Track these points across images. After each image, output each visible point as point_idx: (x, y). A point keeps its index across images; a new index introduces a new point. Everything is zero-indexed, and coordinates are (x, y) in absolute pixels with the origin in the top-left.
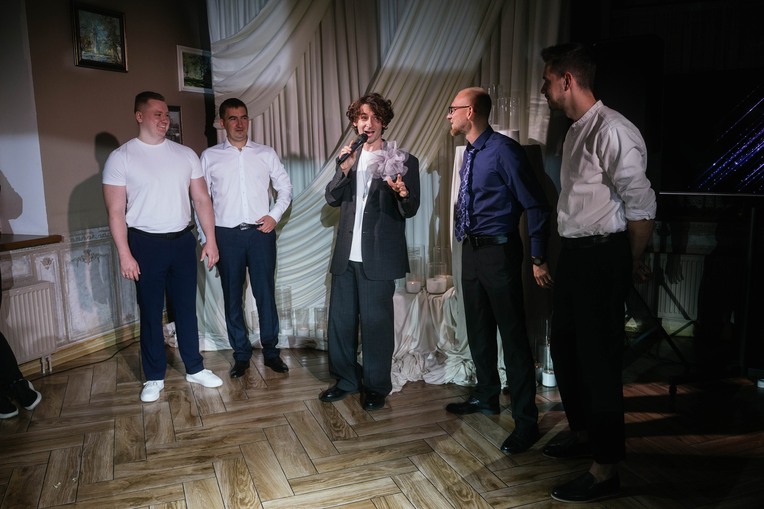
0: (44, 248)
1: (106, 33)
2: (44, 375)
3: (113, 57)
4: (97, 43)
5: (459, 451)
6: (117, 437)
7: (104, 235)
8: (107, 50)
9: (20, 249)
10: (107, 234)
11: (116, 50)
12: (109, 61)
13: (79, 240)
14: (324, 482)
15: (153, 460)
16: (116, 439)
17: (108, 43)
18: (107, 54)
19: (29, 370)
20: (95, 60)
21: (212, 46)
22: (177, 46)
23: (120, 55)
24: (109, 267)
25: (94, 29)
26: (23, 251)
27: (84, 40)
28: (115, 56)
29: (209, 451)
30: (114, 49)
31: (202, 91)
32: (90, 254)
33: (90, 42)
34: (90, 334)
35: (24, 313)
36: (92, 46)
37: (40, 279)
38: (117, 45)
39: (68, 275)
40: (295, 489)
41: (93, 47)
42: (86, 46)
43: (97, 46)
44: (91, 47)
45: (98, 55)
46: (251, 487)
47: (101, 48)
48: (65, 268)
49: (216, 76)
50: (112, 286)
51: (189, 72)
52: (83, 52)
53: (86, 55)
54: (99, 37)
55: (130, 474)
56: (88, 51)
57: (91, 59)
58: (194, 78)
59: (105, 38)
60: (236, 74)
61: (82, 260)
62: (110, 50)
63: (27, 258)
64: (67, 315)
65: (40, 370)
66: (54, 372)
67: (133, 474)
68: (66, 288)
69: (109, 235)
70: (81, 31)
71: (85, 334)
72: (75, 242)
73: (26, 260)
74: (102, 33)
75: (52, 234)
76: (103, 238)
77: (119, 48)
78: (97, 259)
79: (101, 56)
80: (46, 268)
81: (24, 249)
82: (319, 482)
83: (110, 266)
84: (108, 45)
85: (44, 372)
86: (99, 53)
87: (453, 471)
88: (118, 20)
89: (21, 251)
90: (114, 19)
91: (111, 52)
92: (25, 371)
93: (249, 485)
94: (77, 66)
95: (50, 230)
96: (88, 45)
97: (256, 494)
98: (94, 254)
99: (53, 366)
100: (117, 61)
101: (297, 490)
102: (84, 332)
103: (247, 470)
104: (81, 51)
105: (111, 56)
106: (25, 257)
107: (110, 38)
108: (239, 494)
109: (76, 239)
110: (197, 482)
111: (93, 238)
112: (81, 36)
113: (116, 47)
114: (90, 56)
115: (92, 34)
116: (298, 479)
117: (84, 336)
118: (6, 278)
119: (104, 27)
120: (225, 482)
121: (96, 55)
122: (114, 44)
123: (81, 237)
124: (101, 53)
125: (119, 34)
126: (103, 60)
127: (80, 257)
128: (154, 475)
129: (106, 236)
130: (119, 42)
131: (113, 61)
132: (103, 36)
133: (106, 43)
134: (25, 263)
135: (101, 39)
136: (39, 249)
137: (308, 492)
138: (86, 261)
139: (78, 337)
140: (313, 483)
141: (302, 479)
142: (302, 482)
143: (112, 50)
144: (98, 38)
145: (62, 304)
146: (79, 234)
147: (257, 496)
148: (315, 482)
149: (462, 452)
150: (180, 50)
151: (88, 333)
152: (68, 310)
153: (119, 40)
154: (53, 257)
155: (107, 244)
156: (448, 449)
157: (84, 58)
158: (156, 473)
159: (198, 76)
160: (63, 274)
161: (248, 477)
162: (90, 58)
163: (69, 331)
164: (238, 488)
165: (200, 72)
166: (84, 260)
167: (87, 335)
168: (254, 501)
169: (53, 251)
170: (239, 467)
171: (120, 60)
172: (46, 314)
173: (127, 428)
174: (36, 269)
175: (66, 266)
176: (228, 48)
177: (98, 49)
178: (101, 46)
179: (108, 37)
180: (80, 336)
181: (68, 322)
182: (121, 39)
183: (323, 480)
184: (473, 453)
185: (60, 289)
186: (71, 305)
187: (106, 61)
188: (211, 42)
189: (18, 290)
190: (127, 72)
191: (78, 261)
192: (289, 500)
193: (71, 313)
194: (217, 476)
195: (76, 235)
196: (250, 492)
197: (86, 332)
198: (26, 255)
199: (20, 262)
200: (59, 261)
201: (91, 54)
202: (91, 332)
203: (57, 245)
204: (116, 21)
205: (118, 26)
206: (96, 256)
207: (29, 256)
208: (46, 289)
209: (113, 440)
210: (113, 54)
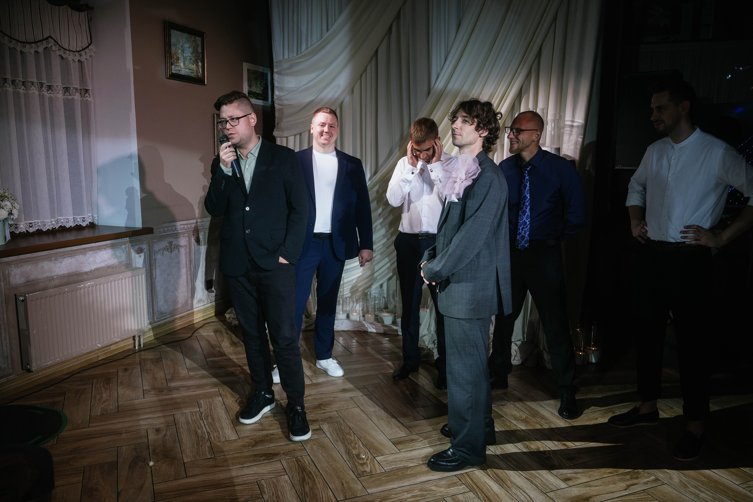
0: (139, 238)
1: (191, 50)
2: (137, 351)
3: (195, 71)
4: (184, 58)
5: (525, 417)
6: (226, 403)
7: (183, 228)
8: (191, 65)
9: (120, 239)
10: (186, 228)
11: (197, 66)
12: (192, 75)
13: (165, 232)
14: (421, 441)
15: (267, 423)
16: (227, 405)
17: (192, 59)
18: (191, 68)
19: (124, 346)
20: (182, 74)
21: (274, 64)
22: (244, 63)
23: (200, 70)
24: (186, 257)
25: (182, 47)
26: (122, 241)
27: (174, 55)
28: (197, 71)
29: (312, 415)
30: (196, 65)
31: (260, 103)
32: (173, 245)
33: (178, 58)
34: (170, 315)
35: (124, 296)
36: (180, 61)
37: (134, 266)
38: (199, 61)
39: (155, 263)
40: (400, 447)
41: (181, 63)
42: (175, 61)
43: (184, 61)
44: (179, 63)
45: (184, 70)
46: (361, 445)
47: (186, 63)
48: (154, 256)
49: (278, 91)
50: (188, 273)
51: (252, 86)
52: (173, 67)
53: (175, 69)
54: (185, 53)
55: (251, 434)
56: (177, 66)
57: (179, 73)
58: (255, 92)
59: (190, 55)
60: (299, 89)
61: (166, 250)
62: (193, 65)
63: (125, 247)
64: (154, 297)
65: (132, 346)
66: (145, 348)
67: (254, 434)
68: (153, 274)
69: (188, 228)
70: (172, 48)
71: (167, 315)
72: (162, 234)
73: (124, 249)
74: (188, 50)
75: (145, 226)
76: (183, 231)
77: (200, 64)
78: (177, 249)
79: (186, 70)
80: (139, 256)
81: (123, 239)
82: (416, 441)
83: (187, 255)
84: (192, 60)
85: (137, 348)
86: (185, 67)
87: (526, 433)
88: (200, 39)
89: (121, 241)
90: (197, 38)
91: (194, 67)
92: (121, 347)
93: (359, 443)
94: (168, 78)
95: (143, 223)
96: (177, 60)
97: (368, 451)
98: (175, 245)
99: (144, 342)
100: (198, 75)
101: (401, 448)
102: (166, 313)
103: (351, 431)
104: (172, 65)
105: (194, 70)
106: (123, 246)
107: (193, 55)
108: (353, 450)
109: (163, 231)
110: (313, 441)
111: (175, 230)
112: (172, 52)
113: (198, 63)
114: (178, 70)
115: (180, 51)
116: (396, 439)
117: (166, 317)
118: (110, 264)
119: (189, 45)
120: (337, 441)
121: (182, 69)
122: (196, 60)
123: (166, 229)
124: (187, 68)
125: (201, 51)
126: (188, 74)
127: (165, 247)
128: (273, 435)
129: (185, 229)
130: (200, 59)
131: (195, 75)
132: (188, 53)
133: (191, 59)
134: (123, 252)
135: (187, 55)
136: (134, 239)
137: (411, 449)
138: (169, 250)
139: (161, 317)
140: (412, 442)
141: (401, 439)
142: (402, 441)
143: (195, 66)
144: (184, 55)
145: (150, 289)
146: (165, 227)
147: (369, 453)
148: (414, 442)
149: (528, 418)
150: (246, 66)
151: (169, 315)
152: (155, 294)
153: (200, 57)
154: (145, 246)
155: (186, 236)
156: (515, 415)
157: (173, 72)
158: (274, 433)
159: (257, 90)
160: (152, 262)
161: (355, 437)
162: (177, 72)
163: (155, 312)
164: (350, 446)
165: (260, 86)
166: (168, 250)
167: (168, 316)
168: (368, 457)
169: (145, 241)
170: (343, 429)
171: (200, 74)
172: (141, 297)
173: (232, 396)
174: (132, 256)
175: (155, 255)
176: (291, 66)
177: (184, 64)
178: (186, 62)
179: (192, 54)
180: (163, 317)
181: (154, 305)
182: (202, 56)
183: (420, 440)
184: (537, 419)
185: (150, 275)
186: (157, 290)
187: (190, 74)
188: (275, 60)
189: (120, 275)
190: (205, 85)
191: (163, 251)
192: (397, 456)
193: (157, 296)
194: (328, 436)
195: (163, 228)
196: (362, 449)
197: (168, 314)
198: (124, 244)
199: (120, 251)
200: (149, 250)
201: (179, 68)
202: (171, 314)
203: (149, 236)
204: (199, 39)
205: (200, 43)
206: (177, 247)
207: (127, 245)
208: (142, 274)
209: (224, 405)
210: (195, 69)
